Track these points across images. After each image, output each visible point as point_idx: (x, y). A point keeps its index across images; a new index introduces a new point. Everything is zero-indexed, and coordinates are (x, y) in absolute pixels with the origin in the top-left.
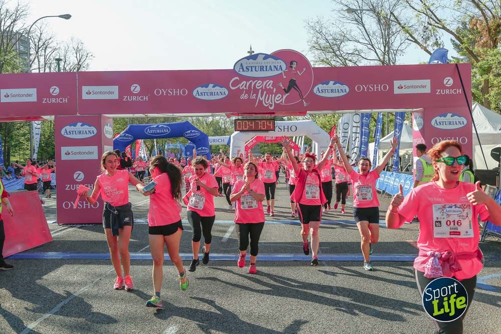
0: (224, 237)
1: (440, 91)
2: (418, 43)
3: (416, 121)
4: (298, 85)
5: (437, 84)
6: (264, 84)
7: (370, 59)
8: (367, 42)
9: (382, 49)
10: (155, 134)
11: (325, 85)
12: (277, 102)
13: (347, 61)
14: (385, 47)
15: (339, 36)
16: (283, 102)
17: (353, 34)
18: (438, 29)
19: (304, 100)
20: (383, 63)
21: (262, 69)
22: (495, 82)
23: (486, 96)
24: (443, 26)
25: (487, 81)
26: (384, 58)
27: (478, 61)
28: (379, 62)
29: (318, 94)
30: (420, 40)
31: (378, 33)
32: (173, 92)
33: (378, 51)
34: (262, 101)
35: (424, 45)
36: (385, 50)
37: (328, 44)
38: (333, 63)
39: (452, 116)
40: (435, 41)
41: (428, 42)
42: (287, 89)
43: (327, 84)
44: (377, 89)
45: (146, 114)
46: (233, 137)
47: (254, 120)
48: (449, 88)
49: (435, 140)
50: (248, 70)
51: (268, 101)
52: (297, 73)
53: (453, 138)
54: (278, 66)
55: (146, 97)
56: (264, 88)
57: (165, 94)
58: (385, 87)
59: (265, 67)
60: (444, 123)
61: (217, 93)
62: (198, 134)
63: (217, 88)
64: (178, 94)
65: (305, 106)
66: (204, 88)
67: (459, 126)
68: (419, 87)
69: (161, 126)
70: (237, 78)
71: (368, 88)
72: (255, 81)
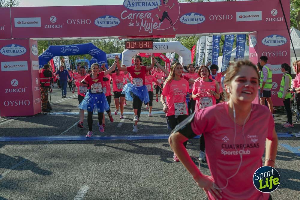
1: (269, 19)
3: (252, 41)
4: (169, 16)
6: (146, 15)
10: (68, 52)
11: (188, 16)
12: (154, 28)
21: (143, 4)
29: (183, 22)
34: (144, 27)
42: (161, 19)
44: (225, 18)
45: (61, 38)
46: (124, 54)
47: (139, 41)
48: (274, 17)
49: (265, 54)
50: (134, 6)
51: (148, 27)
52: (168, 7)
53: (277, 52)
54: (154, 2)
55: (61, 25)
56: (145, 18)
57: (74, 24)
58: (230, 17)
59: (146, 3)
60: (271, 42)
61: (111, 22)
62: (99, 52)
63: (112, 18)
64: (84, 23)
65: (174, 30)
66: (103, 19)
67: (281, 44)
68: (254, 16)
69: (72, 47)
70: (126, 11)
71: (219, 18)
72: (139, 13)
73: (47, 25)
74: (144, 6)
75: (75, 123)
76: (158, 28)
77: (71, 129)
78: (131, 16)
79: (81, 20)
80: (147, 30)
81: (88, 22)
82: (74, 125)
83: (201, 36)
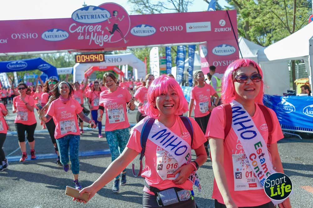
1: (217, 29)
3: (203, 51)
5: (215, 25)
7: (169, 9)
10: (15, 68)
11: (139, 28)
13: (154, 11)
16: (110, 41)
19: (124, 39)
20: (179, 11)
21: (92, 17)
22: (253, 23)
23: (248, 32)
25: (247, 22)
26: (179, 8)
27: (241, 9)
28: (176, 11)
29: (134, 34)
32: (26, 36)
33: (175, 3)
34: (94, 41)
38: (145, 12)
39: (226, 46)
42: (111, 31)
43: (140, 26)
44: (175, 29)
45: (6, 53)
46: (75, 68)
47: (90, 54)
48: (223, 27)
49: (216, 64)
50: (83, 18)
51: (98, 40)
52: (118, 19)
53: (227, 61)
54: (104, 15)
55: (5, 40)
56: (95, 31)
57: (20, 38)
58: (180, 28)
59: (95, 16)
60: (221, 51)
61: (60, 35)
62: (49, 67)
63: (60, 32)
64: (30, 38)
65: (125, 43)
66: (50, 32)
67: (231, 53)
68: (203, 27)
69: (19, 62)
70: (74, 24)
71: (169, 29)
72: (89, 26)
74: (94, 18)
76: (108, 41)
78: (80, 29)
79: (27, 34)
81: (35, 36)
83: (152, 47)
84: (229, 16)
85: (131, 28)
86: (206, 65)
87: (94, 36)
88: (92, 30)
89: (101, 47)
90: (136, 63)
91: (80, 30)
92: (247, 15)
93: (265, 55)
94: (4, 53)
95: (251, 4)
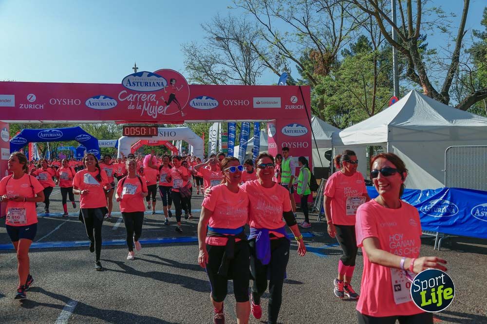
0: (115, 226)
1: (288, 107)
2: (272, 68)
3: (271, 130)
4: (177, 99)
5: (285, 101)
6: (149, 96)
7: (234, 79)
8: (232, 65)
9: (245, 71)
10: (47, 137)
12: (159, 113)
13: (217, 80)
14: (246, 69)
15: (209, 59)
16: (165, 113)
17: (221, 57)
18: (287, 58)
19: (182, 112)
20: (245, 82)
21: (146, 84)
22: (328, 101)
23: (322, 111)
24: (290, 56)
25: (322, 100)
26: (246, 78)
27: (316, 84)
28: (242, 82)
29: (193, 106)
30: (273, 66)
31: (241, 58)
32: (67, 102)
33: (241, 72)
34: (147, 111)
35: (276, 70)
36: (246, 72)
37: (201, 65)
38: (206, 81)
39: (297, 126)
40: (284, 67)
41: (279, 68)
42: (167, 102)
43: (201, 98)
44: (241, 103)
45: (42, 121)
46: (121, 140)
47: (140, 127)
48: (295, 104)
49: (285, 144)
50: (135, 85)
51: (151, 111)
53: (298, 143)
54: (160, 83)
55: (41, 106)
56: (148, 101)
57: (59, 104)
58: (246, 103)
59: (149, 83)
60: (291, 131)
61: (108, 104)
62: (89, 138)
63: (108, 99)
64: (72, 104)
65: (183, 116)
66: (96, 99)
67: (302, 134)
68: (273, 103)
69: (53, 130)
70: (125, 91)
71: (233, 103)
72: (141, 95)
73: (22, 105)
74: (148, 86)
75: (57, 226)
76: (163, 113)
77: (53, 233)
79: (68, 100)
80: (150, 114)
81: (77, 102)
82: (56, 229)
84: (302, 92)
85: (190, 100)
86: (273, 145)
87: (146, 107)
88: (144, 99)
89: (155, 119)
90: (193, 138)
91: (131, 98)
92: (322, 92)
93: (340, 138)
94: (39, 120)
95: (327, 81)
